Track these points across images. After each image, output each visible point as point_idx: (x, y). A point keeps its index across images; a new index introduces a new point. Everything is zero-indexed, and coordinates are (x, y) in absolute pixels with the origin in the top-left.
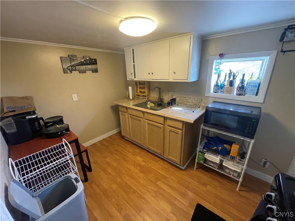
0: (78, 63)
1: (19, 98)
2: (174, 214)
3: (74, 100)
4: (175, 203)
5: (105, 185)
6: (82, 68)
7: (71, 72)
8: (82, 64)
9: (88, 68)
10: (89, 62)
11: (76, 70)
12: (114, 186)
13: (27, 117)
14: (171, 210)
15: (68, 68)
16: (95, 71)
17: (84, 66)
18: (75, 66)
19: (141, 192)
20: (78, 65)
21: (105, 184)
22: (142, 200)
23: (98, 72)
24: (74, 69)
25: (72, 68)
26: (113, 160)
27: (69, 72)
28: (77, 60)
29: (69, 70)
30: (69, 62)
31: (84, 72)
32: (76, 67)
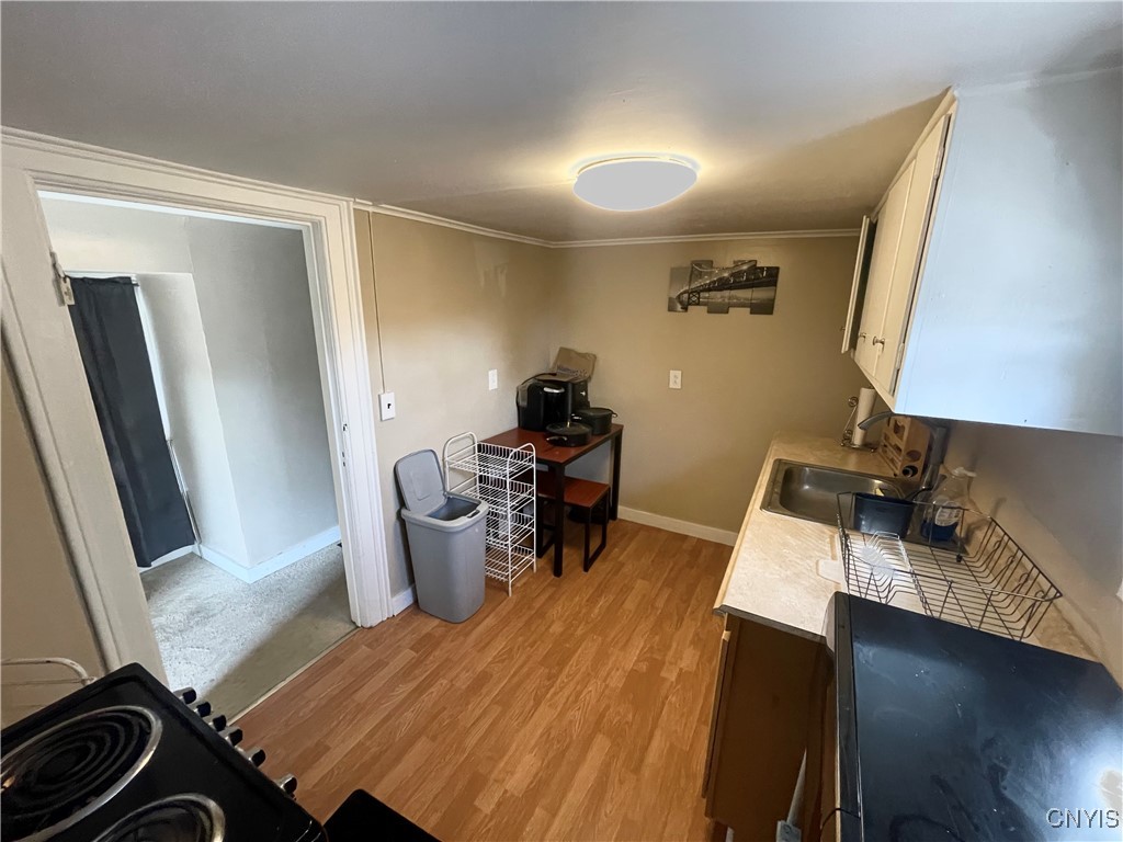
0: (710, 284)
1: (579, 354)
2: (499, 804)
3: (672, 386)
4: (538, 811)
5: (556, 611)
6: (718, 297)
7: (685, 309)
8: (722, 285)
9: (737, 298)
10: (747, 280)
11: (698, 304)
12: (557, 628)
13: (546, 389)
14: (513, 795)
15: (679, 297)
16: (765, 308)
17: (726, 293)
18: (698, 291)
19: (555, 694)
20: (709, 290)
21: (559, 608)
22: (532, 703)
23: (771, 313)
24: (694, 299)
25: (689, 298)
26: (644, 596)
27: (679, 307)
28: (710, 274)
29: (681, 303)
30: (688, 279)
31: (722, 309)
32: (702, 294)
